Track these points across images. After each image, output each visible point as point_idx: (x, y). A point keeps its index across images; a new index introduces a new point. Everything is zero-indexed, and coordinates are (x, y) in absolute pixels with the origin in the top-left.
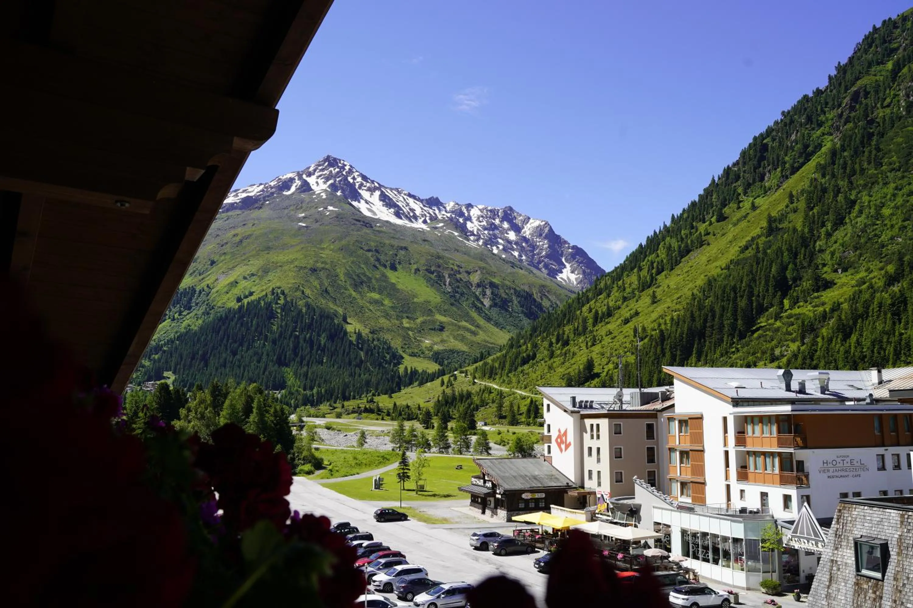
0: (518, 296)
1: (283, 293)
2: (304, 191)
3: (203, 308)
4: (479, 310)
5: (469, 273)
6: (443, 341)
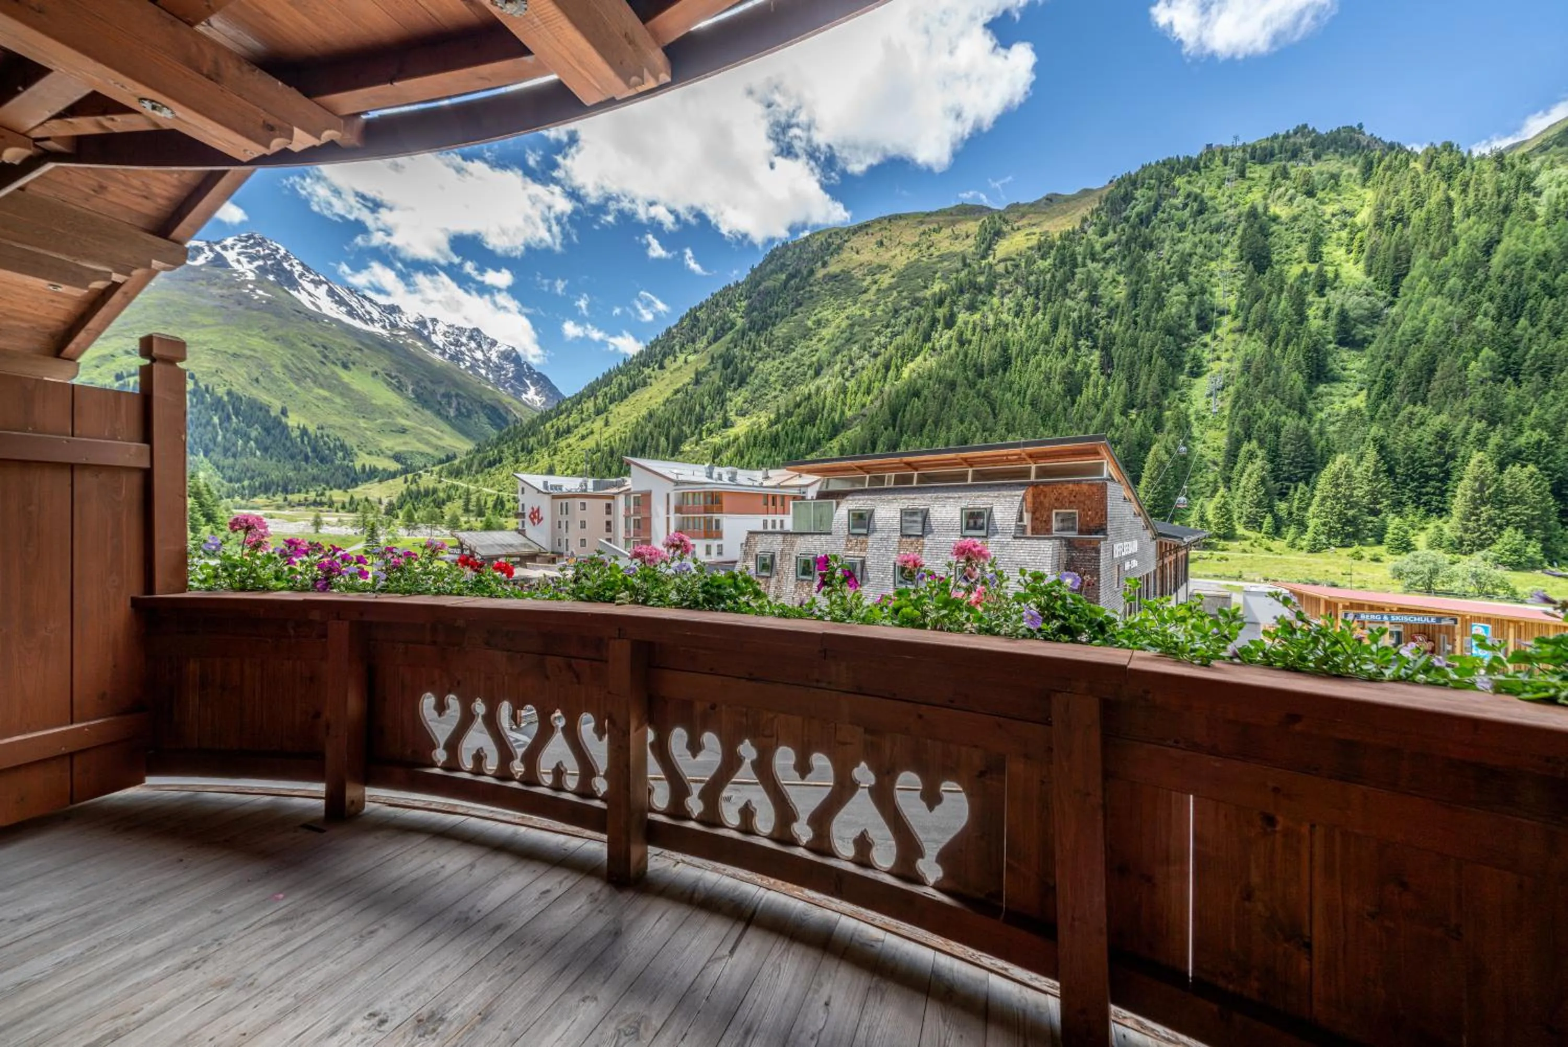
0: (484, 408)
2: (218, 266)
4: (445, 418)
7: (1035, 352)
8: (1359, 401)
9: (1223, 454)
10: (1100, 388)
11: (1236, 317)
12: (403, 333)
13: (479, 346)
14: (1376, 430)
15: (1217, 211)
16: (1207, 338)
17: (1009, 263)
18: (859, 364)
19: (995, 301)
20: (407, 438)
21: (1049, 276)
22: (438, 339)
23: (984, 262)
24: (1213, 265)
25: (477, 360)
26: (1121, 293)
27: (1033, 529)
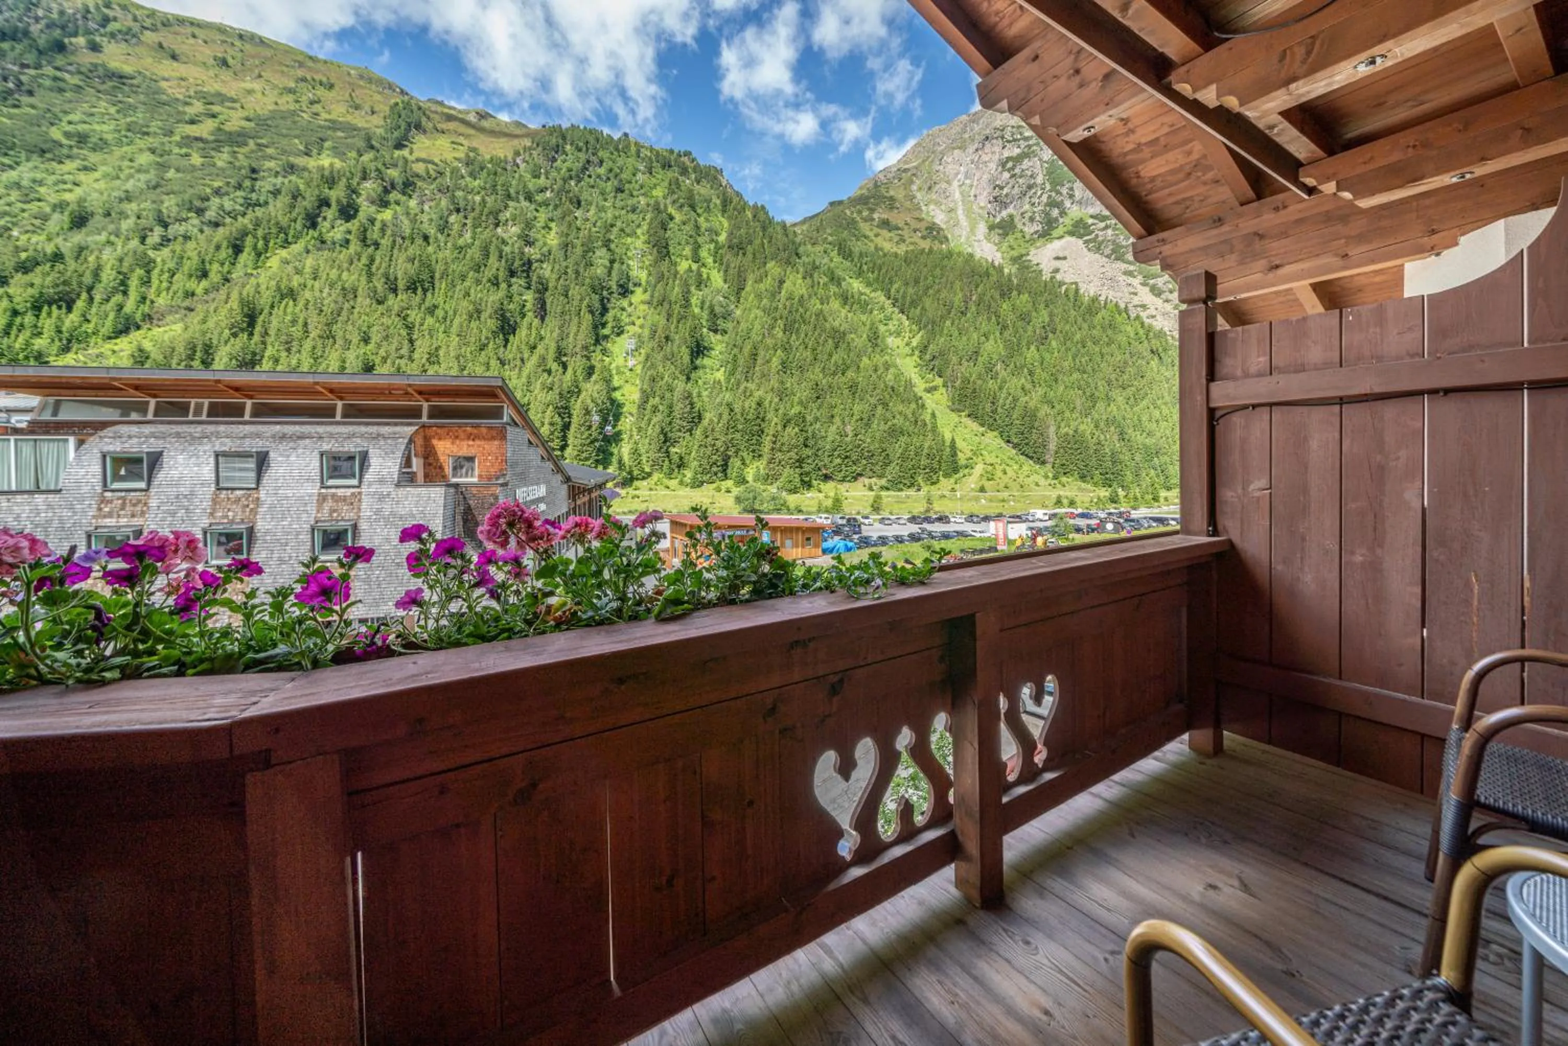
7: (463, 278)
8: (720, 375)
9: (636, 406)
10: (534, 330)
11: (645, 291)
14: (728, 396)
15: (632, 195)
16: (625, 303)
17: (430, 166)
18: (180, 229)
19: (413, 203)
21: (478, 198)
23: (397, 153)
24: (629, 240)
26: (553, 239)
27: (426, 476)
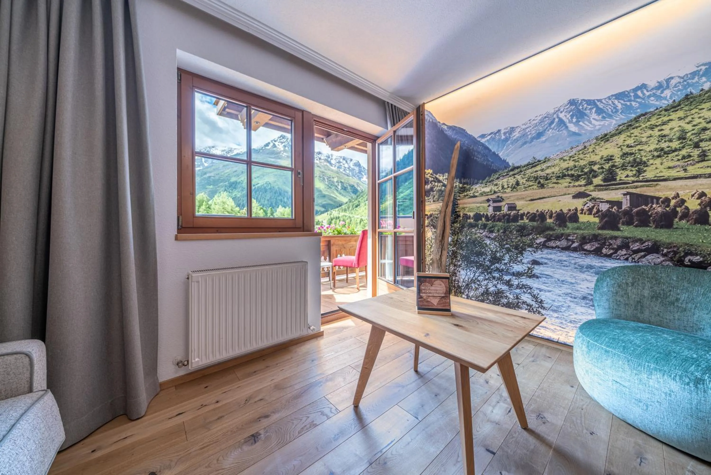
0: (350, 186)
1: (270, 184)
2: (274, 147)
3: (241, 189)
4: (337, 190)
5: (333, 178)
6: (325, 201)
12: (323, 161)
13: (347, 162)
20: (326, 199)
22: (333, 162)
25: (346, 168)
